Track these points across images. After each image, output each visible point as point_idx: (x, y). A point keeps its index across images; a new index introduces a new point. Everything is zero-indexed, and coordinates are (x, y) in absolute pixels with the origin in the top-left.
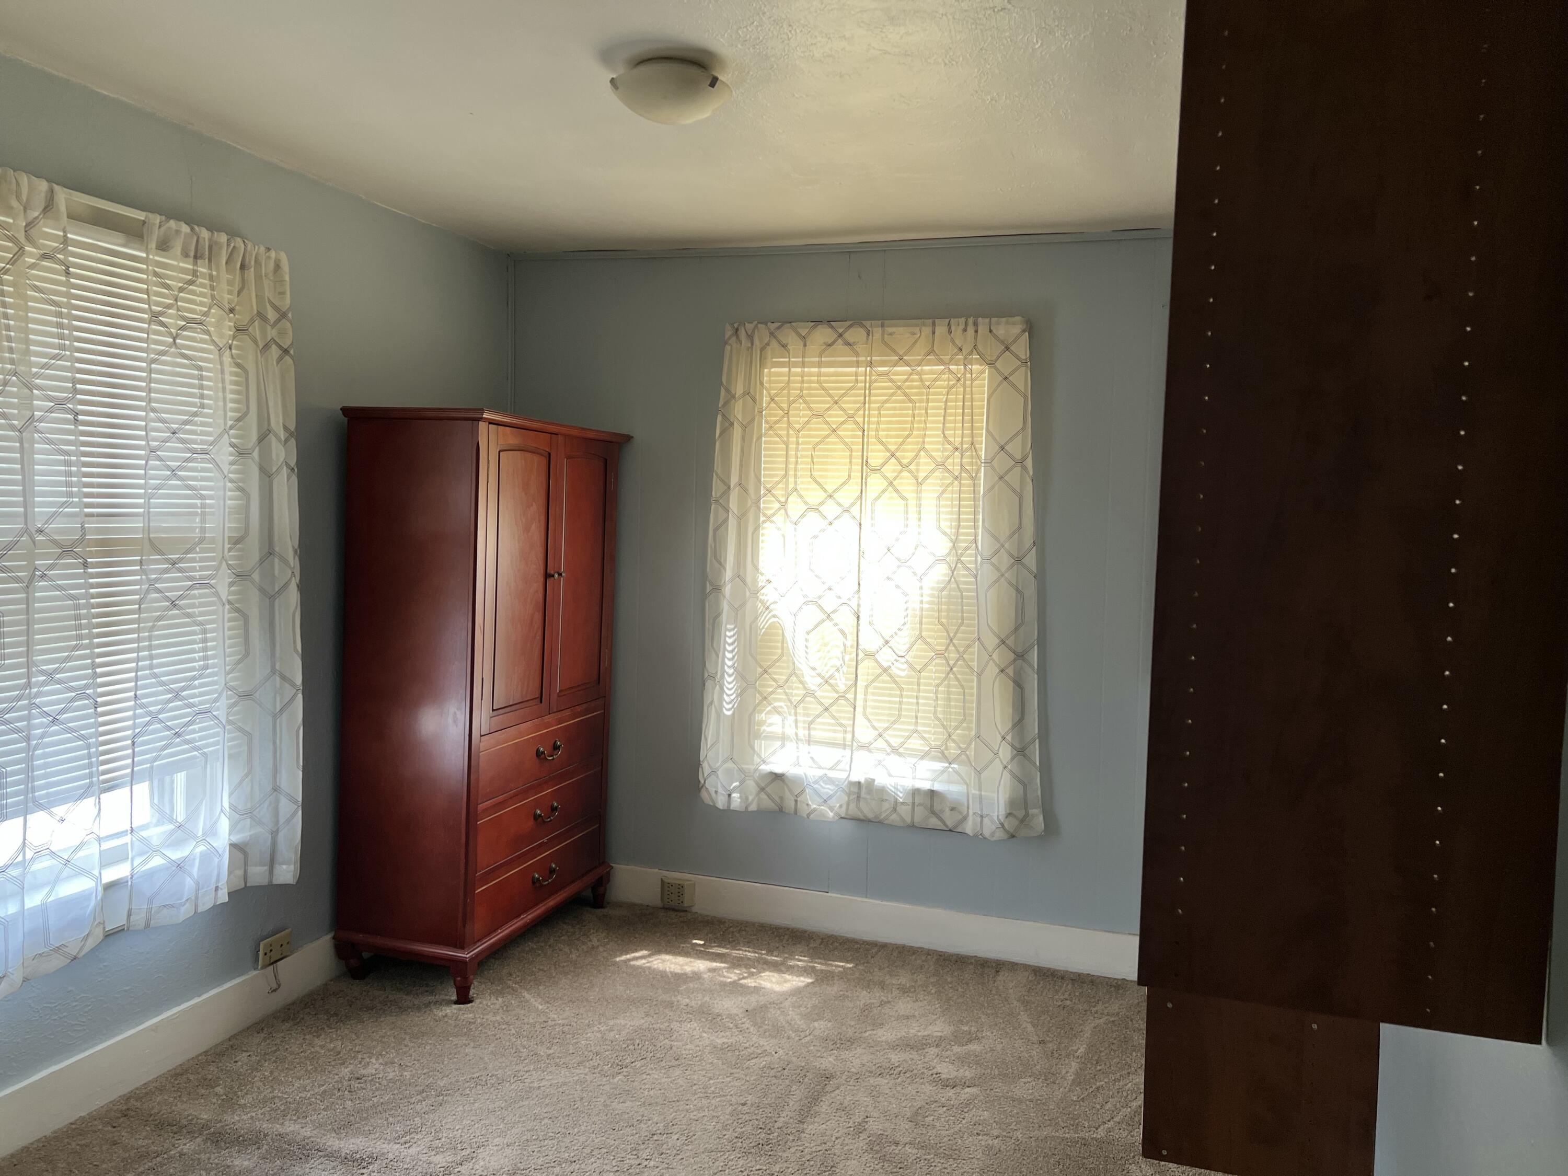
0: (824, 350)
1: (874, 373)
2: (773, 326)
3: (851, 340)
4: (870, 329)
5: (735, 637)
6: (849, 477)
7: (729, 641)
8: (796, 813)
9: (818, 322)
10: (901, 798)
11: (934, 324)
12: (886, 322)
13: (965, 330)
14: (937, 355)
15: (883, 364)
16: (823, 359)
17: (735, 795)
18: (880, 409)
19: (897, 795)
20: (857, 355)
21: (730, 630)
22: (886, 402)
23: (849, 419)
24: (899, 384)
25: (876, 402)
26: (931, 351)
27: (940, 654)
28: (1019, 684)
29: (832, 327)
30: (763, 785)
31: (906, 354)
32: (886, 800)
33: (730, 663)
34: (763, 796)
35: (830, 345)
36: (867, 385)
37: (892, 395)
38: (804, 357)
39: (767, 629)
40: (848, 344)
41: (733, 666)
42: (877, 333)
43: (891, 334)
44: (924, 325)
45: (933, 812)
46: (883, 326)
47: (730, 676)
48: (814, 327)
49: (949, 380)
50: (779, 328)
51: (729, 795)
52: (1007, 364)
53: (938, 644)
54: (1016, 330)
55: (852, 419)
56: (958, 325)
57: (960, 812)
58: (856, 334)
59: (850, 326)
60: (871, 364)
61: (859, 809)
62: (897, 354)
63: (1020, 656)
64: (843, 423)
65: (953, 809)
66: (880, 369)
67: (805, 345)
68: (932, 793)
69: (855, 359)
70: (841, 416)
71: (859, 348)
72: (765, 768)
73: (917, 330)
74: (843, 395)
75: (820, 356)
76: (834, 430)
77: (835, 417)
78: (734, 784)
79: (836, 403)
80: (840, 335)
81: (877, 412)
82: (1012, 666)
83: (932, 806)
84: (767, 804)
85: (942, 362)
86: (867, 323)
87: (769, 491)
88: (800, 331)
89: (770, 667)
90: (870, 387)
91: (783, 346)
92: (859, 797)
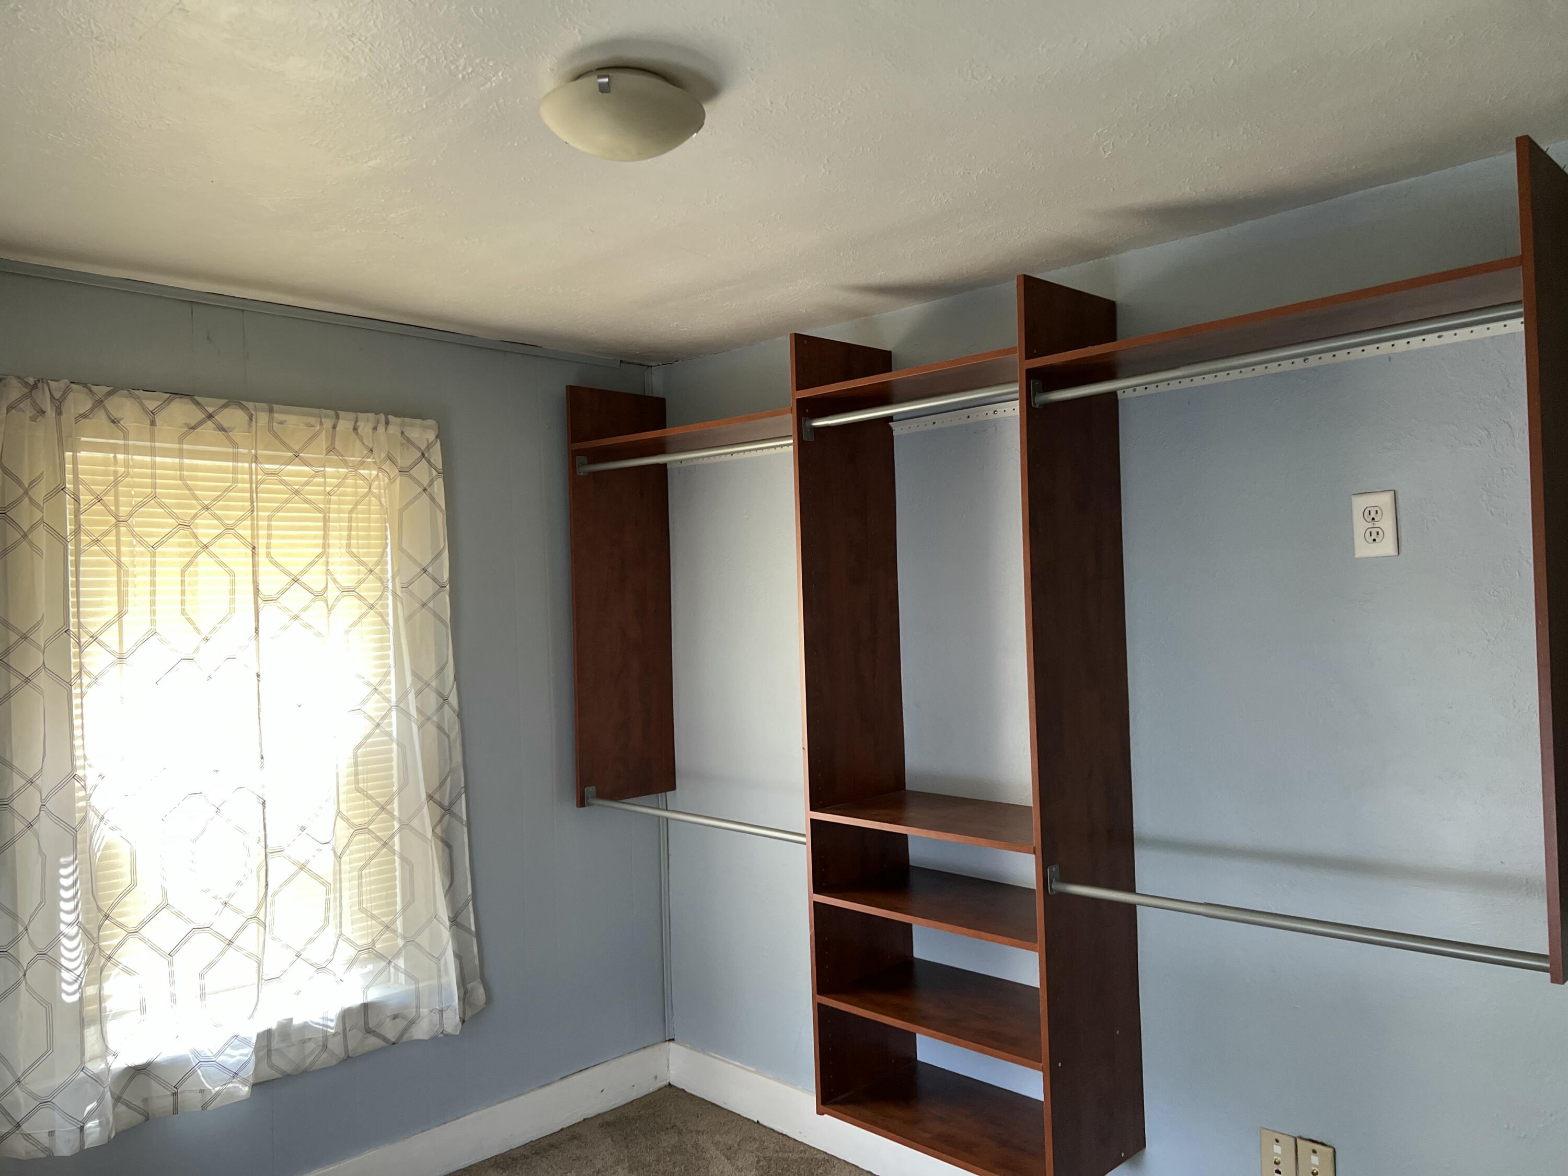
0: (185, 434)
1: (259, 471)
2: (101, 390)
3: (225, 425)
4: (253, 413)
5: (75, 875)
6: (232, 611)
7: (66, 882)
8: (175, 1110)
9: (176, 394)
10: (332, 1028)
11: (337, 417)
12: (275, 407)
13: (375, 428)
14: (342, 456)
15: (271, 460)
16: (185, 446)
17: (91, 1125)
18: (270, 519)
19: (327, 1026)
20: (235, 445)
21: (66, 866)
22: (278, 510)
23: (227, 531)
24: (296, 487)
25: (265, 509)
26: (331, 449)
27: (361, 829)
28: (447, 844)
29: (197, 403)
30: (118, 1093)
31: (302, 450)
32: (310, 1039)
33: (70, 918)
34: (122, 1108)
35: (193, 428)
36: (254, 486)
37: (287, 501)
38: (152, 439)
39: (103, 850)
40: (221, 429)
41: (76, 922)
42: (263, 418)
43: (281, 423)
44: (326, 416)
45: (369, 1031)
46: (271, 411)
47: (72, 938)
48: (168, 402)
49: (356, 486)
50: (109, 394)
51: (82, 1129)
52: (422, 472)
53: (356, 817)
54: (431, 436)
55: (232, 531)
56: (366, 423)
57: (404, 1018)
58: (233, 417)
59: (225, 406)
60: (256, 459)
61: (271, 1066)
62: (289, 449)
63: (448, 810)
64: (218, 537)
65: (395, 1017)
66: (267, 466)
67: (153, 423)
68: (366, 1007)
69: (231, 450)
70: (215, 527)
71: (237, 435)
72: (118, 1064)
73: (313, 420)
74: (217, 499)
75: (181, 440)
76: (206, 547)
77: (206, 528)
78: (89, 1108)
79: (207, 508)
80: (210, 416)
81: (266, 523)
82: (439, 826)
83: (366, 1023)
84: (129, 1117)
85: (345, 464)
86: (250, 405)
87: (94, 638)
88: (146, 402)
89: (113, 906)
90: (257, 488)
91: (113, 422)
92: (269, 1051)
